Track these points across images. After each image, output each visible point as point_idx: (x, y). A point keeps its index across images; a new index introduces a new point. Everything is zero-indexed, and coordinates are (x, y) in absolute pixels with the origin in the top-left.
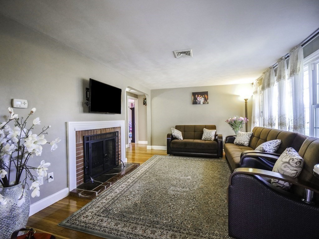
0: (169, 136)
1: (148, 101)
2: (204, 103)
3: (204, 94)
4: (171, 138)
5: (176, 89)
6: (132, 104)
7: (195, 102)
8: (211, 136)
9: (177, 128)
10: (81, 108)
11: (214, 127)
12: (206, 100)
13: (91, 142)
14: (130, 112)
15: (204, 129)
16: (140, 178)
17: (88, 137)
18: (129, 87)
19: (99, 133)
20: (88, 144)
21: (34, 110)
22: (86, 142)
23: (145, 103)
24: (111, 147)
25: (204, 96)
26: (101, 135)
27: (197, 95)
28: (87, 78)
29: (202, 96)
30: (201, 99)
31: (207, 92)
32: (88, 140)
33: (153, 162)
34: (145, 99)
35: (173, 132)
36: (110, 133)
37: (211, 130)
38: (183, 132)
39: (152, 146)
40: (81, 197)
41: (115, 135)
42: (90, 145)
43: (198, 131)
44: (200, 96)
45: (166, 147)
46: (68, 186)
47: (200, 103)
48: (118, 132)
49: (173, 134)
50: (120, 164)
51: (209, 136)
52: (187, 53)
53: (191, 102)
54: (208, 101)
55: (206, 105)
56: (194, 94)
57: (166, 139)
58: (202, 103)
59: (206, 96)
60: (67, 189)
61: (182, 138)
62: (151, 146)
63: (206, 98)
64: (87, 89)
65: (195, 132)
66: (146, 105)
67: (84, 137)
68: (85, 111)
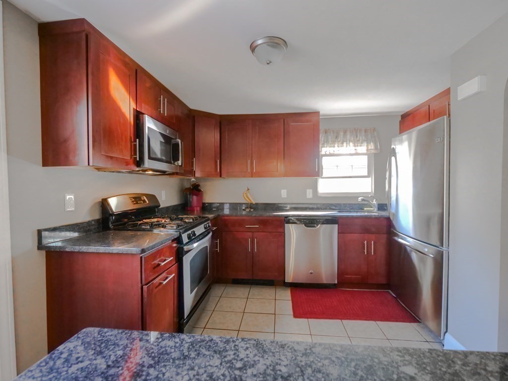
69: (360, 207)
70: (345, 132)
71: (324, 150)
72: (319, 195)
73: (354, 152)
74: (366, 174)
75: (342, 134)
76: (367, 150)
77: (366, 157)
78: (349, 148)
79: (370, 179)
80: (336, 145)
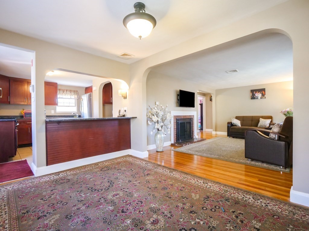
0: (228, 123)
1: (213, 98)
2: (261, 98)
3: (262, 91)
4: (231, 126)
5: (236, 88)
6: (201, 101)
7: (253, 97)
8: (265, 124)
9: (237, 118)
10: (175, 105)
11: (271, 118)
12: (263, 95)
13: (179, 122)
14: (200, 106)
15: (261, 119)
16: (206, 144)
17: (178, 119)
18: (199, 90)
19: (183, 118)
20: (178, 122)
21: (167, 105)
22: (177, 122)
23: (211, 100)
24: (188, 127)
25: (261, 92)
26: (184, 119)
27: (255, 92)
28: (179, 90)
29: (259, 92)
30: (259, 95)
31: (265, 89)
32: (178, 121)
33: (216, 139)
34: (211, 97)
35: (232, 120)
36: (188, 119)
37: (266, 120)
38: (242, 122)
39: (217, 132)
40: (177, 146)
41: (191, 120)
42: (179, 124)
43: (255, 121)
44: (257, 92)
45: (227, 133)
46: (170, 141)
47: (257, 98)
48: (192, 118)
49: (232, 122)
50: (193, 138)
51: (264, 124)
52: (236, 71)
53: (250, 98)
54: (265, 96)
55: (263, 100)
56: (252, 91)
57: (227, 125)
58: (259, 98)
59: (263, 92)
60: (170, 142)
61: (240, 126)
62: (215, 132)
63: (264, 94)
64: (178, 95)
65: (252, 121)
66: (212, 101)
67: (176, 119)
68: (177, 106)
69: (73, 116)
70: (67, 91)
71: (58, 96)
72: (57, 112)
73: (70, 98)
74: (74, 106)
75: (65, 91)
76: (75, 98)
77: (74, 100)
78: (69, 96)
79: (76, 107)
80: (63, 95)
